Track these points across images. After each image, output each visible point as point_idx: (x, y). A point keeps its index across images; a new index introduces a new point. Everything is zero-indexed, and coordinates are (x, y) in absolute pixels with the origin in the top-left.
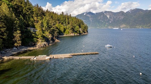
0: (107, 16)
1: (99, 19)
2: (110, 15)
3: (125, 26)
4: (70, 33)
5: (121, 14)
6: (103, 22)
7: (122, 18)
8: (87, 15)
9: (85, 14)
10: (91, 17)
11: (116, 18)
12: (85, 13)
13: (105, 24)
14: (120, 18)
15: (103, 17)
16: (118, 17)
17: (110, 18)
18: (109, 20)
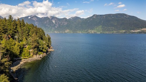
0: (53, 21)
1: (46, 24)
2: (55, 21)
3: (69, 31)
4: (32, 54)
5: (65, 20)
6: (50, 27)
7: (66, 23)
8: (32, 19)
9: (29, 18)
10: (37, 21)
11: (61, 23)
12: (29, 16)
13: (51, 29)
14: (64, 23)
15: (49, 22)
16: (63, 23)
17: (56, 23)
18: (55, 25)
